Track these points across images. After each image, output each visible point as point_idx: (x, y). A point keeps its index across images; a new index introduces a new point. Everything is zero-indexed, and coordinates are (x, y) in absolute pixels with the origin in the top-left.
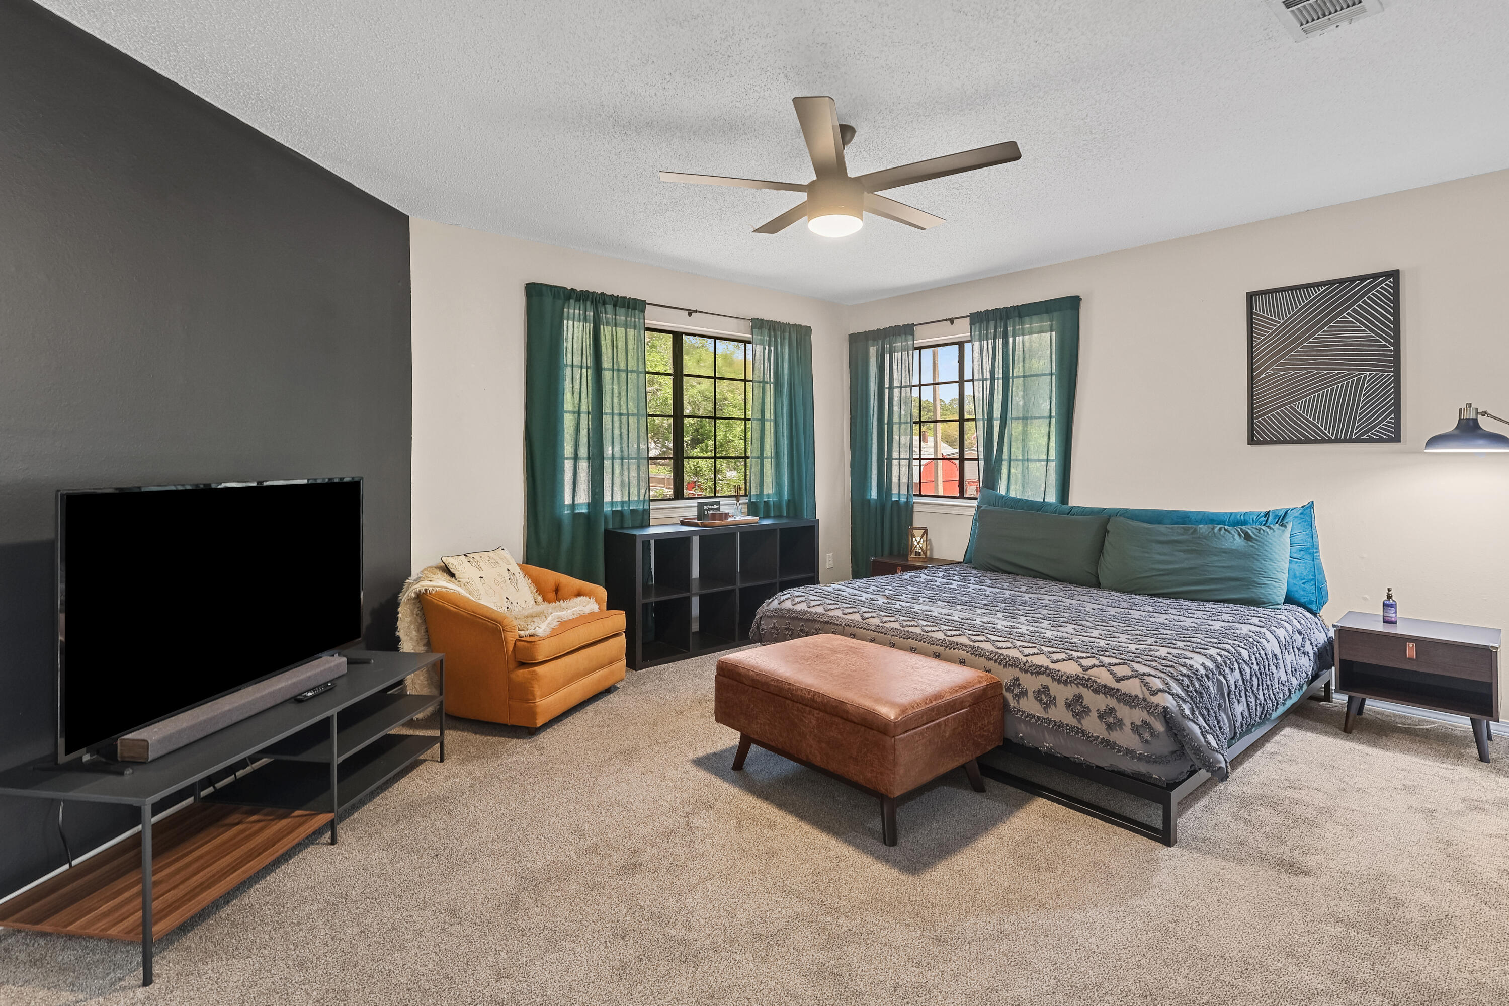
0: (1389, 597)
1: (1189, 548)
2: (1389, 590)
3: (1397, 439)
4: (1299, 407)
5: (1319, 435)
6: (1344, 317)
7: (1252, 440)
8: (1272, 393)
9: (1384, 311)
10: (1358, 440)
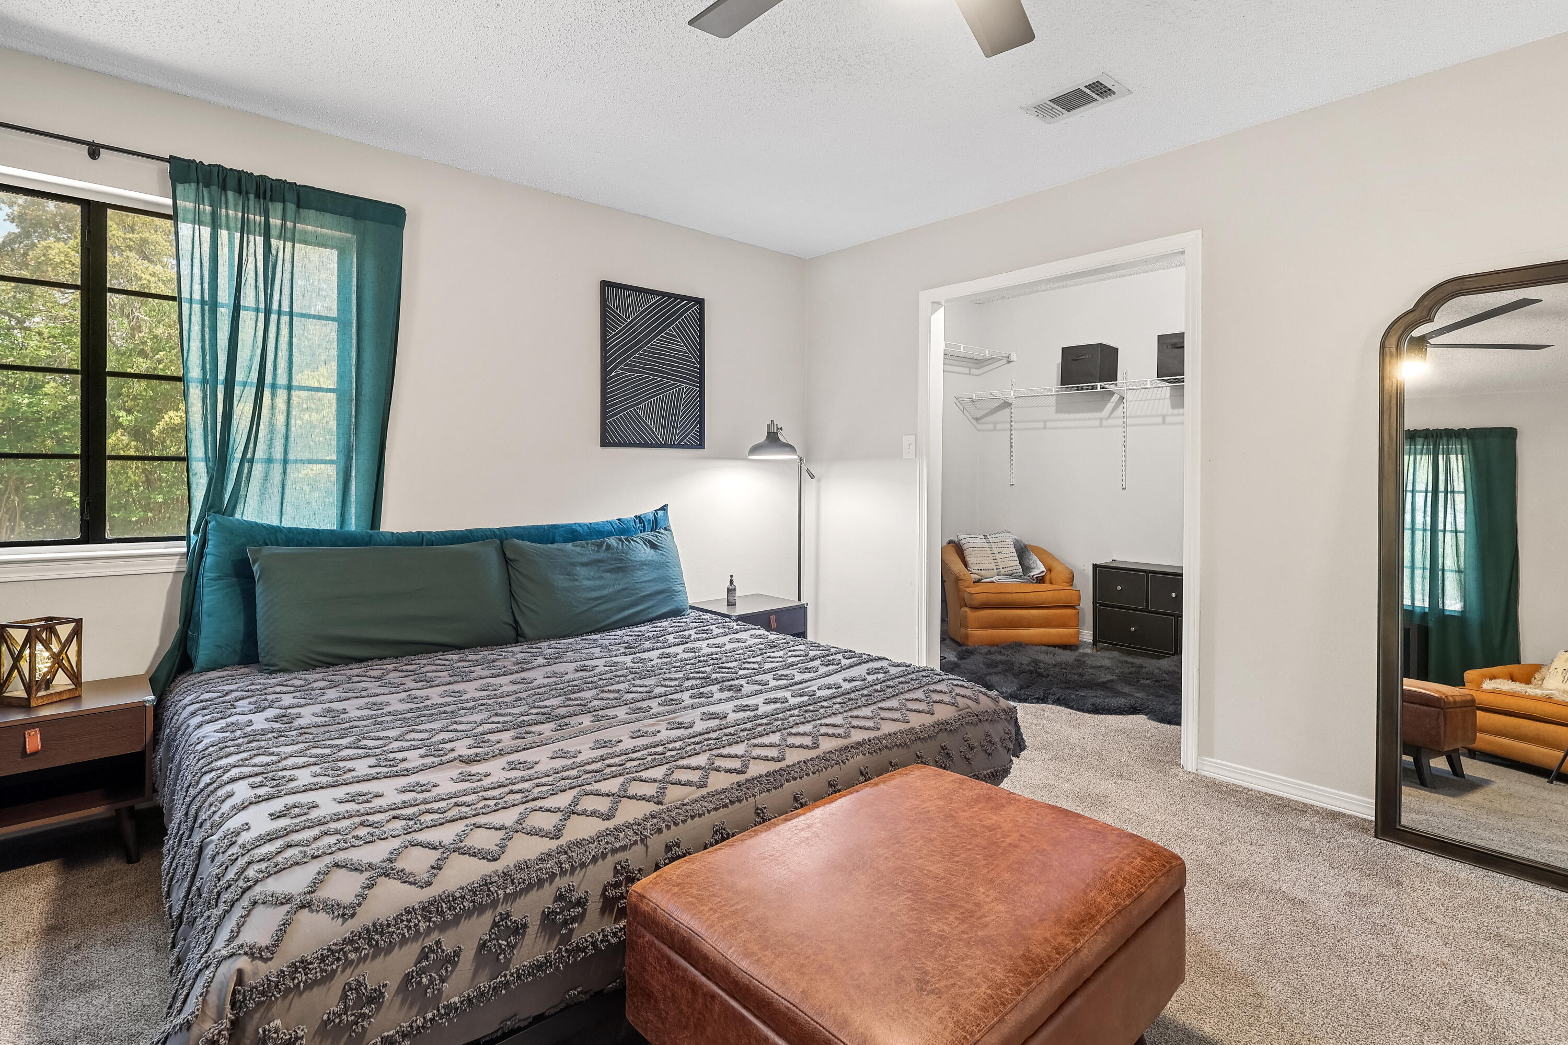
0: (731, 582)
1: (612, 566)
2: (732, 576)
3: (700, 445)
4: (640, 409)
5: (654, 440)
6: (670, 330)
7: (605, 443)
8: (620, 393)
9: (693, 332)
10: (678, 446)
